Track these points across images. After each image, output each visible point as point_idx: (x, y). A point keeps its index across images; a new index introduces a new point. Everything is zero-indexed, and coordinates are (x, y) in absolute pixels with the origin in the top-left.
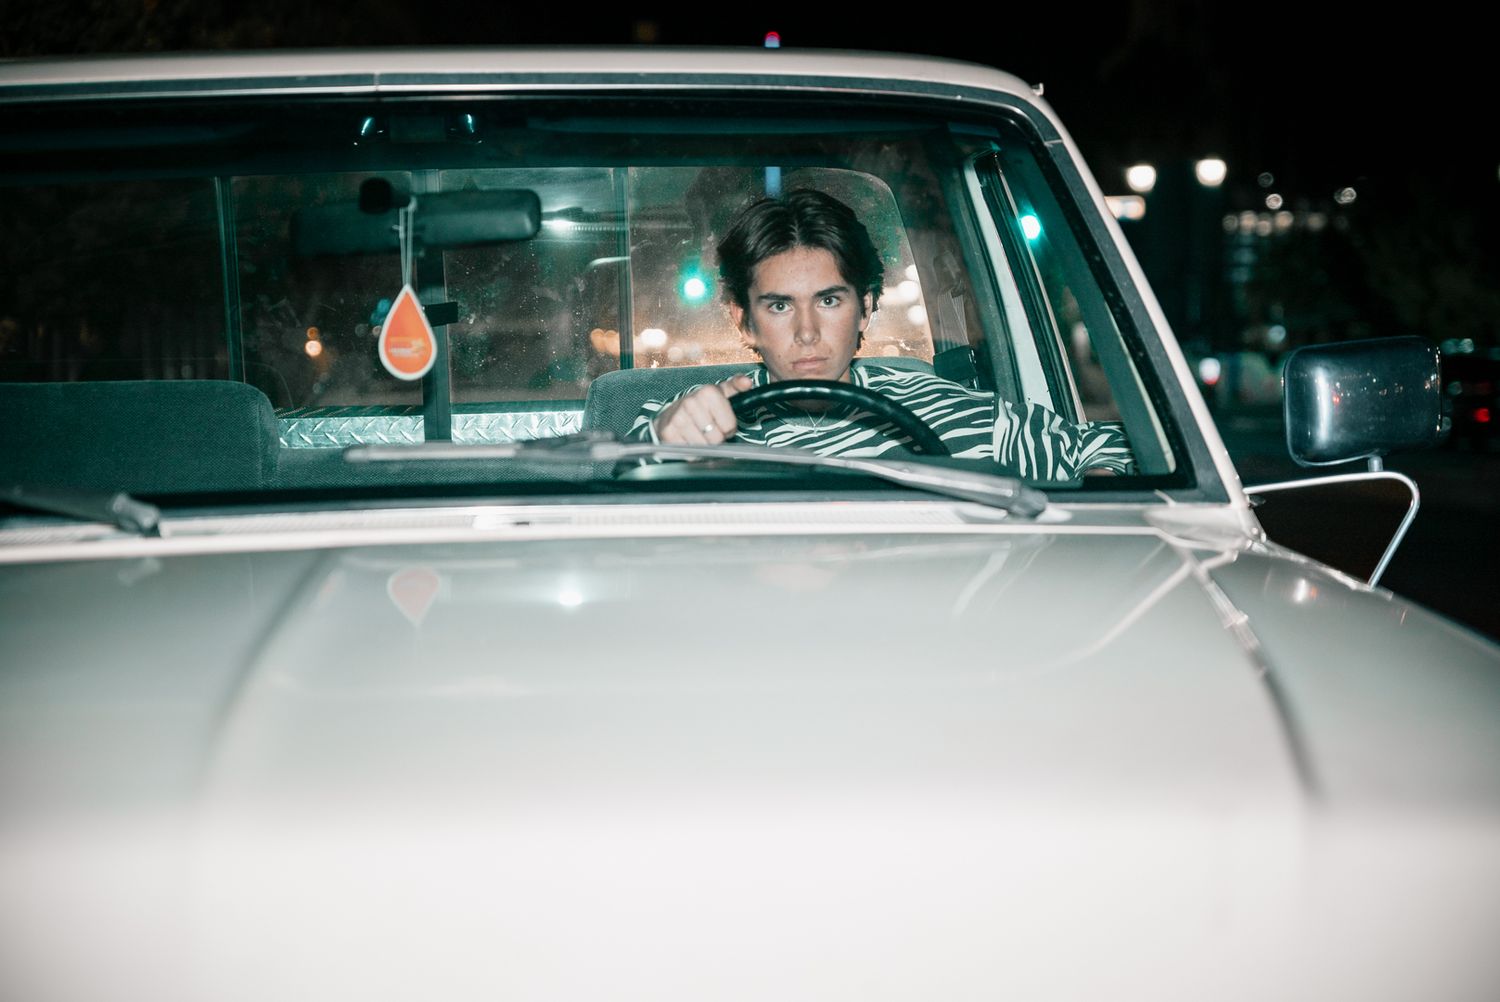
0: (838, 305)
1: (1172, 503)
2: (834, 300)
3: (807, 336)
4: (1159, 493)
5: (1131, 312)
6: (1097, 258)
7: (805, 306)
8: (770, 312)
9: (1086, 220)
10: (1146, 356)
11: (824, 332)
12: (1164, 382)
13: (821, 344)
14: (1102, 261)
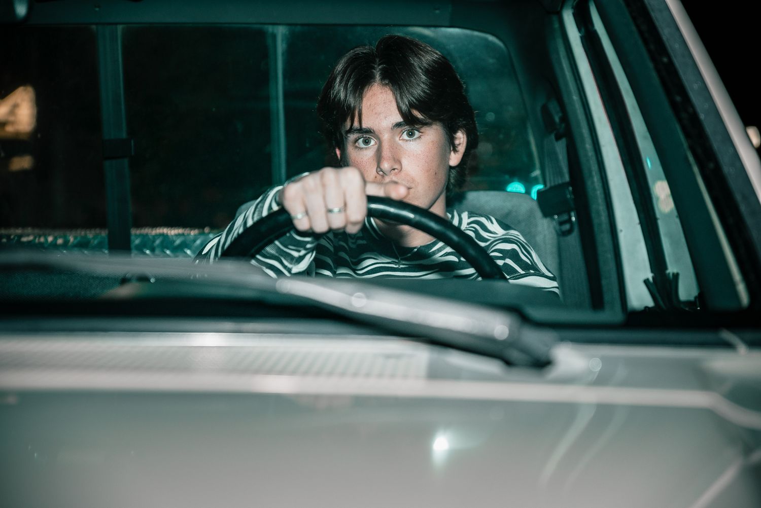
0: (420, 137)
1: (742, 349)
2: (416, 132)
3: (386, 166)
4: (727, 335)
5: (702, 116)
6: (665, 60)
7: (386, 137)
8: (356, 147)
9: (654, 18)
10: (718, 168)
11: (405, 162)
12: (738, 197)
13: (403, 173)
14: (671, 63)
